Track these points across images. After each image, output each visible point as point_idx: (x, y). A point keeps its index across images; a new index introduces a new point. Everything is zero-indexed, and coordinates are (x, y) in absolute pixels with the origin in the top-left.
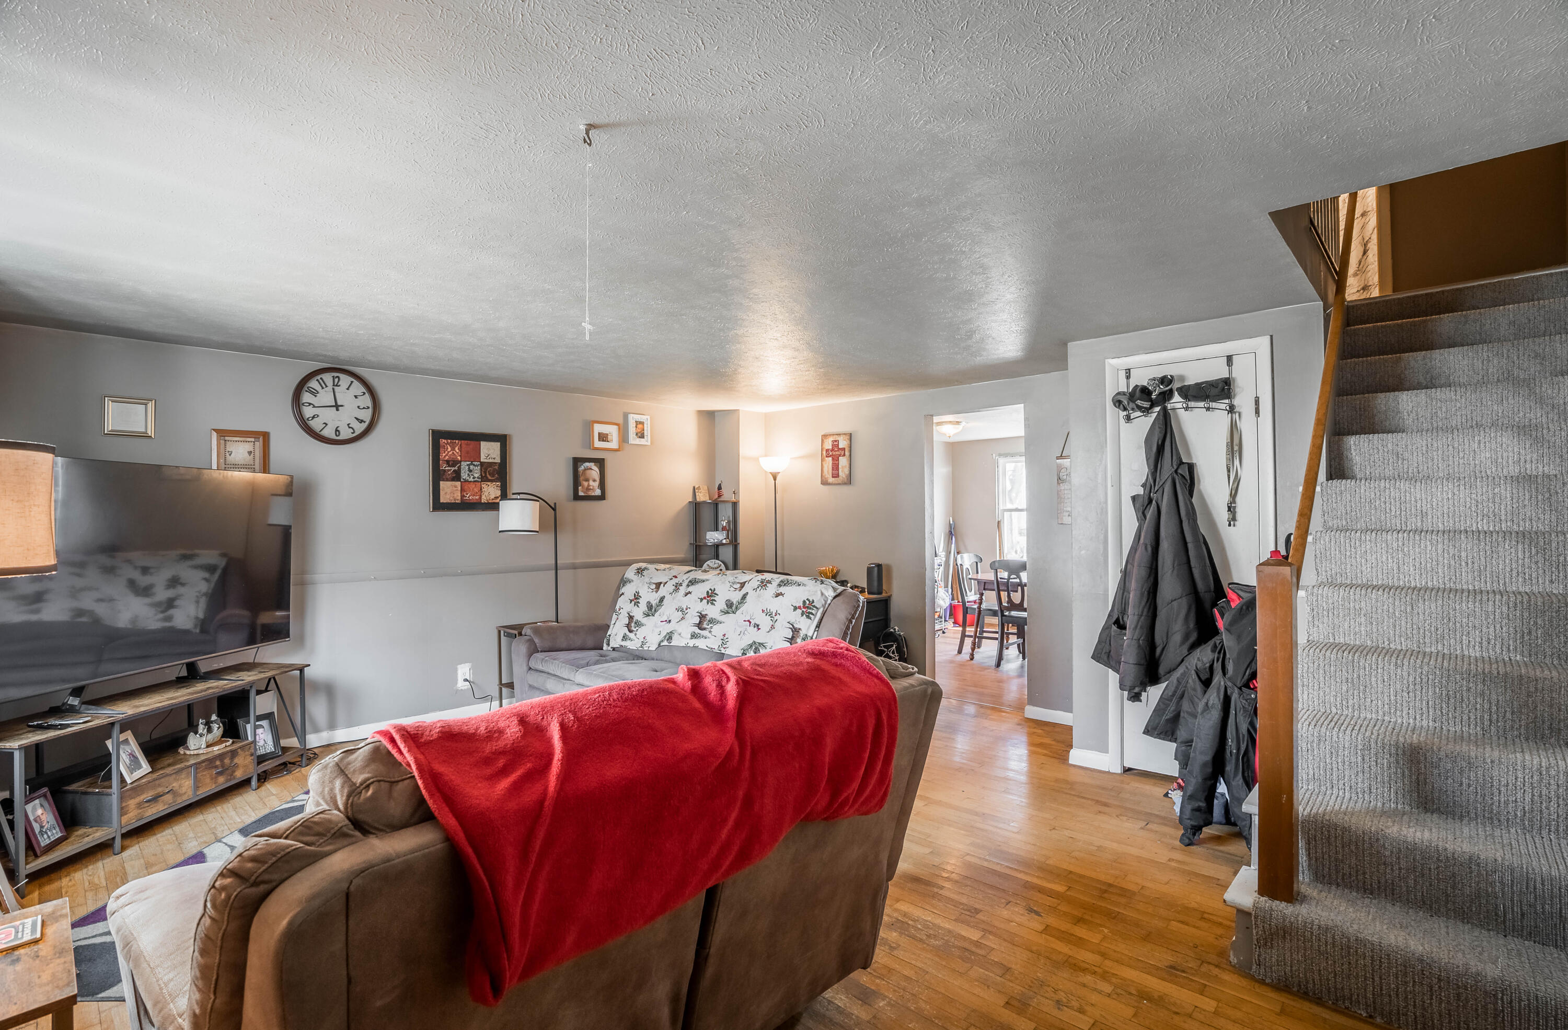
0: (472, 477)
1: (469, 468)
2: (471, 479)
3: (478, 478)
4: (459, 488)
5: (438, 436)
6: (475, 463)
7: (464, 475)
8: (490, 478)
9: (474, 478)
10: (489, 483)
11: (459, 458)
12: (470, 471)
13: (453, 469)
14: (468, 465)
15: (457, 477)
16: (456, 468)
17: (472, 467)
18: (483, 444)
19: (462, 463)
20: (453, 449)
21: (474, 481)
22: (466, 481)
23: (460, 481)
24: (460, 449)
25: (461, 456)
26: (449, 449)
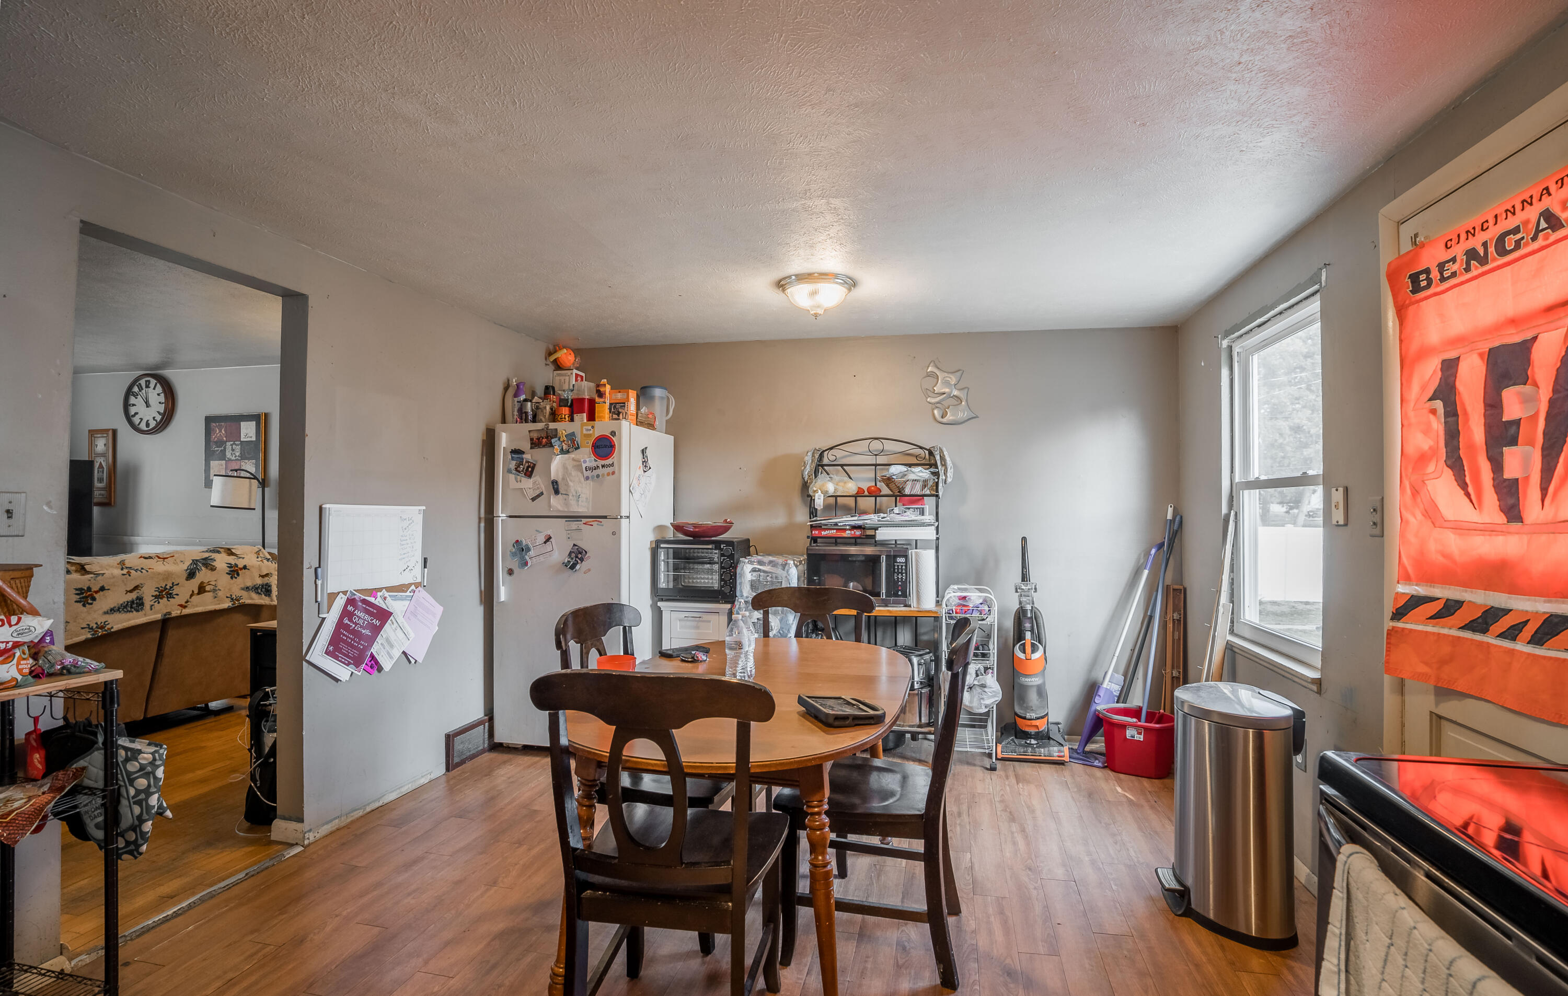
0: (234, 456)
1: (232, 448)
2: (233, 458)
3: (239, 456)
4: (224, 466)
5: (209, 420)
6: (237, 443)
7: (228, 455)
8: (247, 456)
9: (235, 457)
10: (246, 461)
11: (225, 439)
12: (233, 450)
13: (220, 449)
14: (232, 445)
15: (222, 456)
16: (223, 448)
17: (234, 446)
18: (242, 424)
19: (227, 443)
20: (220, 431)
21: (236, 460)
22: (230, 460)
23: (225, 460)
24: (226, 431)
25: (226, 437)
26: (218, 432)
